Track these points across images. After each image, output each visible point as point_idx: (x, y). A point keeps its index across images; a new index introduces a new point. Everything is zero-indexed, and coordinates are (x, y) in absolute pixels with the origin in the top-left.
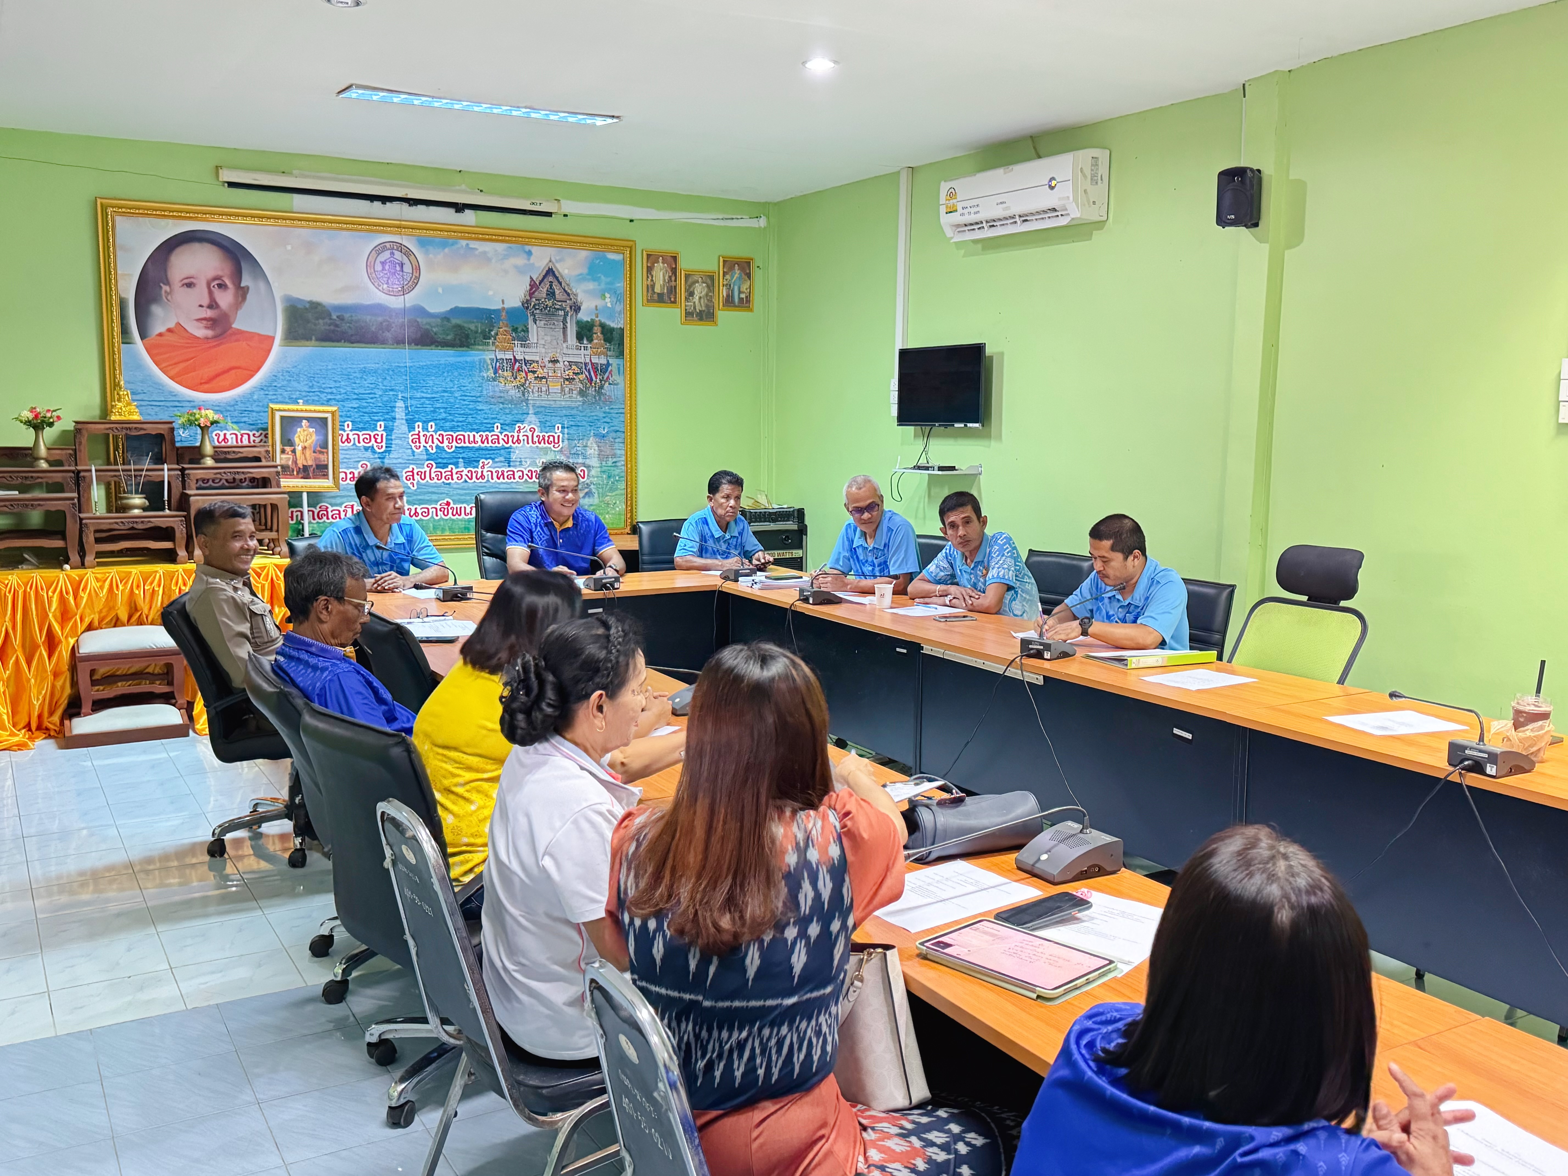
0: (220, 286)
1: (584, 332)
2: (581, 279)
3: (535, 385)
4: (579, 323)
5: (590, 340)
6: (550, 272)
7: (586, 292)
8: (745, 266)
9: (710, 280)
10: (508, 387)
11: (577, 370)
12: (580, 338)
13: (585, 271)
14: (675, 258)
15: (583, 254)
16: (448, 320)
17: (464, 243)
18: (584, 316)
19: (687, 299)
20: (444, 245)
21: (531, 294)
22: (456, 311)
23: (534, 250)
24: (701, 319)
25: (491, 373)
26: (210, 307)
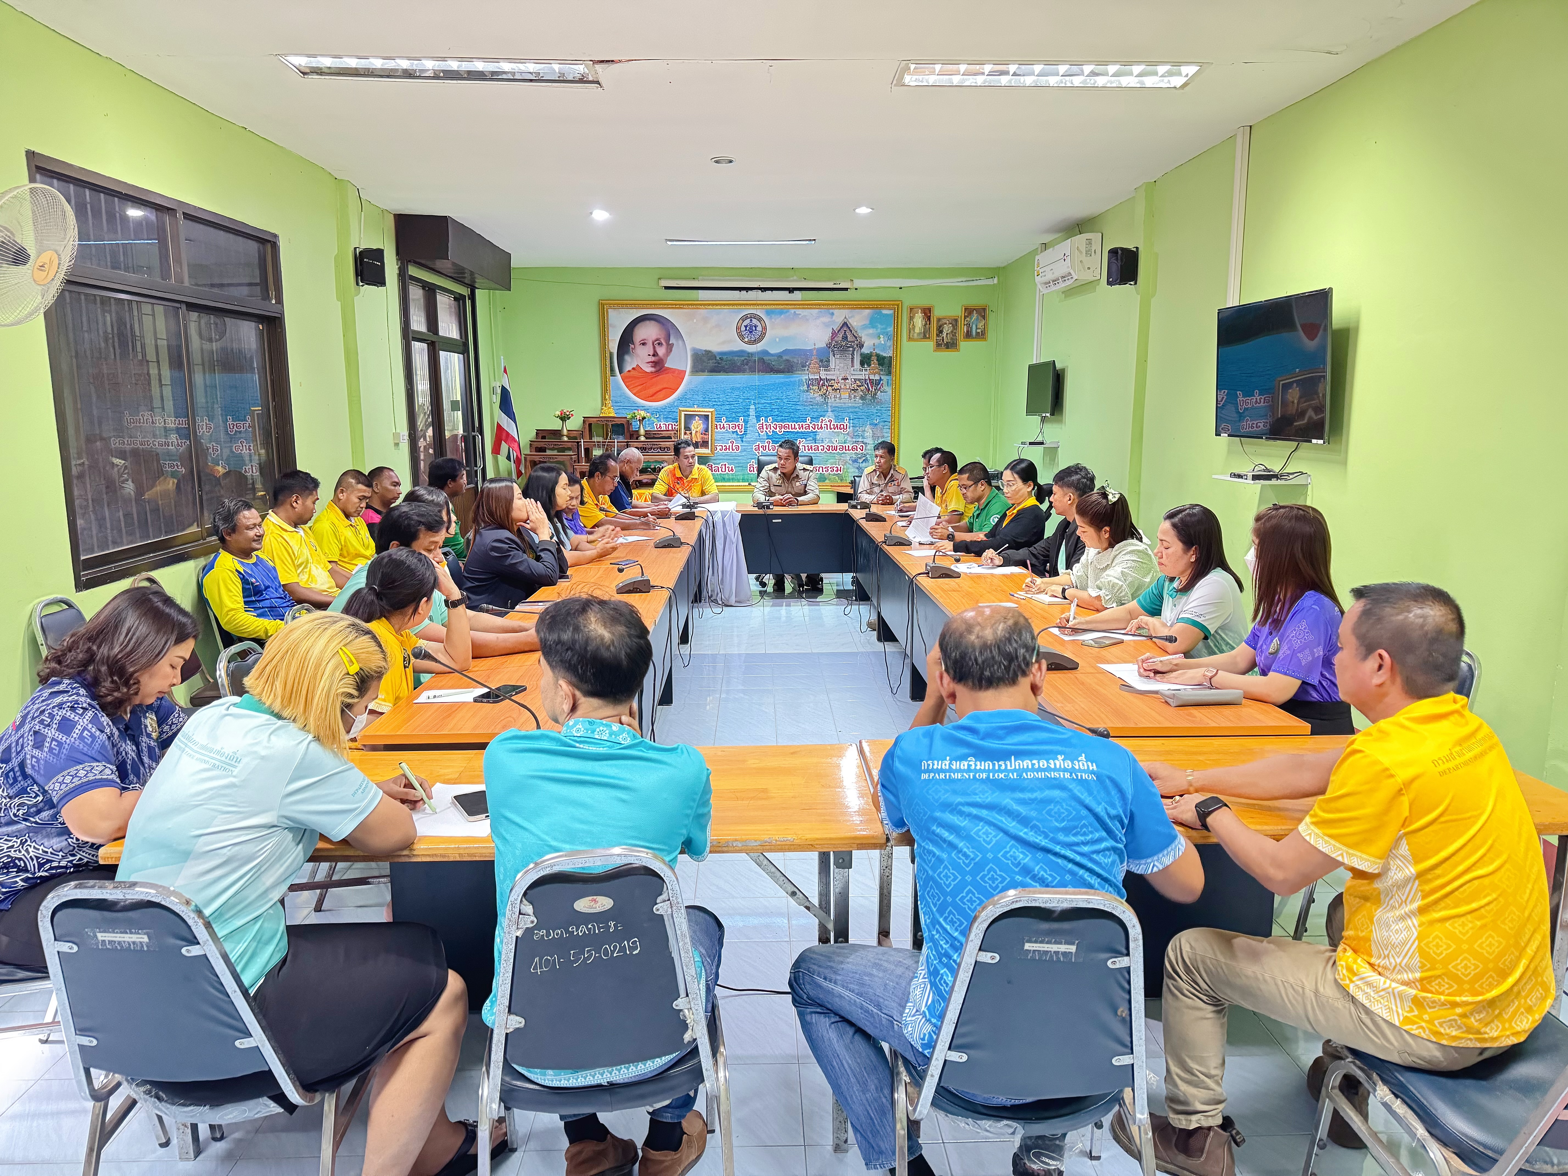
0: (659, 344)
1: (865, 360)
2: (865, 327)
3: (832, 394)
4: (861, 354)
5: (869, 365)
6: (845, 324)
7: (868, 335)
8: (982, 312)
9: (955, 322)
10: (815, 396)
11: (859, 384)
12: (862, 364)
13: (868, 322)
14: (930, 310)
15: (867, 311)
16: (781, 357)
17: (793, 311)
18: (865, 350)
19: (938, 335)
20: (781, 313)
21: (832, 339)
22: (786, 352)
23: (836, 312)
24: (948, 348)
25: (805, 388)
26: (654, 355)
